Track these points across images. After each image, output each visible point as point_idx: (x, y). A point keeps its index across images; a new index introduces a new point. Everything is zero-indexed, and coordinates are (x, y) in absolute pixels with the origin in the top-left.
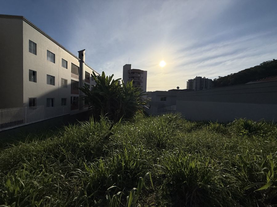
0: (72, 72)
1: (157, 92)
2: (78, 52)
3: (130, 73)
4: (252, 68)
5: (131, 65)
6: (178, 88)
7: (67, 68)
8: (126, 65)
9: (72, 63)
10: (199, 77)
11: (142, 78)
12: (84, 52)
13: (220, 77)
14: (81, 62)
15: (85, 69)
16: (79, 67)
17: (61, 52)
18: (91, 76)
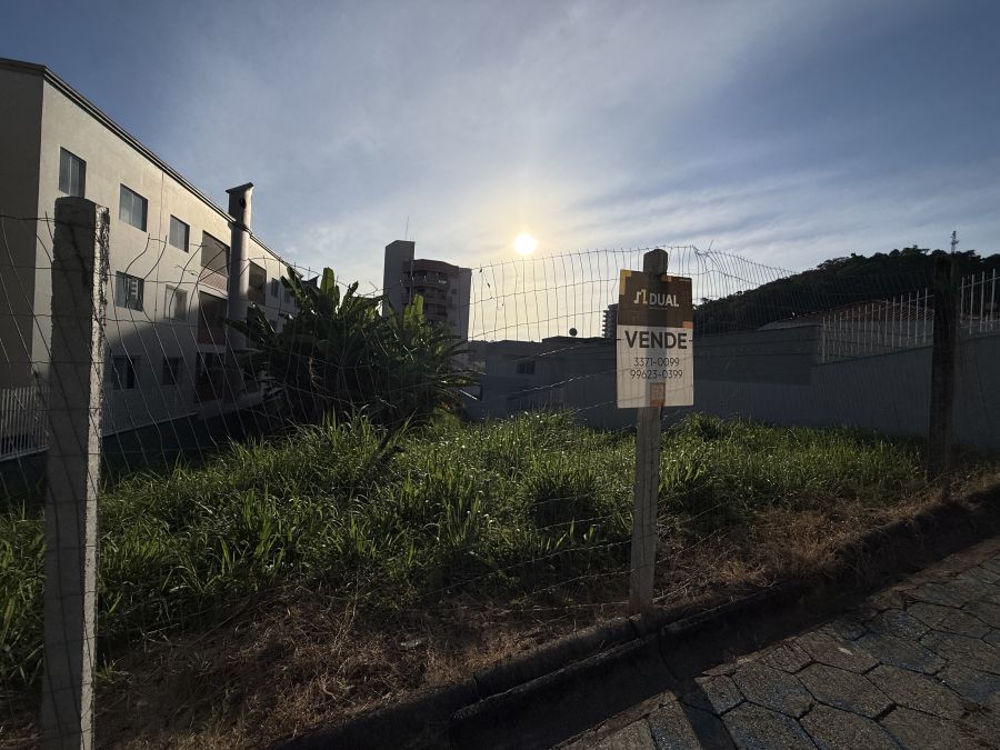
0: (204, 263)
1: (507, 345)
2: (228, 191)
3: (409, 273)
5: (414, 243)
6: (573, 331)
7: (186, 250)
8: (397, 243)
11: (454, 292)
12: (249, 193)
13: (705, 299)
14: (238, 228)
15: (251, 251)
16: (229, 245)
17: (170, 191)
18: (269, 280)
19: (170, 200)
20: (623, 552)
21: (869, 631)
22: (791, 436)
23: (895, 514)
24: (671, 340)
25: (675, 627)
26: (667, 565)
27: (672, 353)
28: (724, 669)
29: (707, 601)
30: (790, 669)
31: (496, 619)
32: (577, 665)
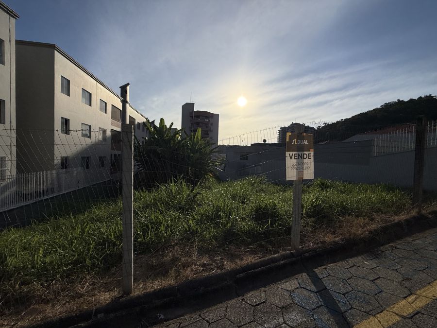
0: (113, 118)
2: (120, 87)
3: (192, 117)
4: (369, 111)
5: (193, 104)
6: (265, 141)
7: (106, 113)
8: (187, 104)
9: (112, 105)
10: (296, 124)
11: (212, 124)
12: (128, 88)
13: (326, 124)
14: (124, 102)
15: (130, 112)
16: (121, 109)
17: (99, 89)
18: (136, 123)
19: (100, 93)
20: (288, 231)
21: (377, 257)
22: (359, 187)
23: (396, 219)
24: (305, 156)
25: (307, 255)
26: (305, 236)
27: (306, 161)
28: (324, 267)
29: (319, 247)
30: (347, 267)
31: (245, 252)
32: (273, 265)
